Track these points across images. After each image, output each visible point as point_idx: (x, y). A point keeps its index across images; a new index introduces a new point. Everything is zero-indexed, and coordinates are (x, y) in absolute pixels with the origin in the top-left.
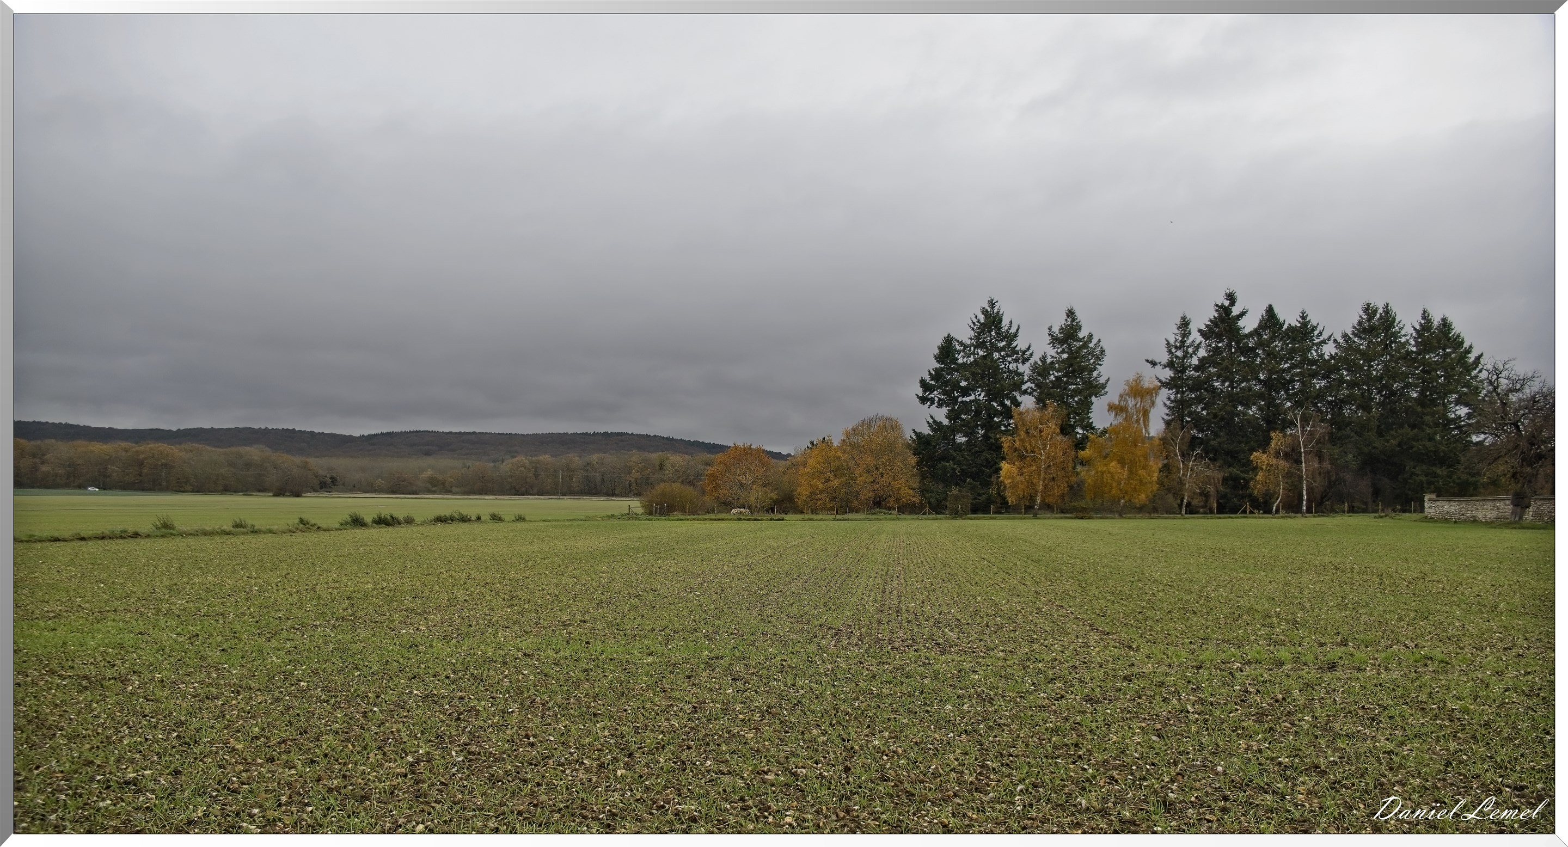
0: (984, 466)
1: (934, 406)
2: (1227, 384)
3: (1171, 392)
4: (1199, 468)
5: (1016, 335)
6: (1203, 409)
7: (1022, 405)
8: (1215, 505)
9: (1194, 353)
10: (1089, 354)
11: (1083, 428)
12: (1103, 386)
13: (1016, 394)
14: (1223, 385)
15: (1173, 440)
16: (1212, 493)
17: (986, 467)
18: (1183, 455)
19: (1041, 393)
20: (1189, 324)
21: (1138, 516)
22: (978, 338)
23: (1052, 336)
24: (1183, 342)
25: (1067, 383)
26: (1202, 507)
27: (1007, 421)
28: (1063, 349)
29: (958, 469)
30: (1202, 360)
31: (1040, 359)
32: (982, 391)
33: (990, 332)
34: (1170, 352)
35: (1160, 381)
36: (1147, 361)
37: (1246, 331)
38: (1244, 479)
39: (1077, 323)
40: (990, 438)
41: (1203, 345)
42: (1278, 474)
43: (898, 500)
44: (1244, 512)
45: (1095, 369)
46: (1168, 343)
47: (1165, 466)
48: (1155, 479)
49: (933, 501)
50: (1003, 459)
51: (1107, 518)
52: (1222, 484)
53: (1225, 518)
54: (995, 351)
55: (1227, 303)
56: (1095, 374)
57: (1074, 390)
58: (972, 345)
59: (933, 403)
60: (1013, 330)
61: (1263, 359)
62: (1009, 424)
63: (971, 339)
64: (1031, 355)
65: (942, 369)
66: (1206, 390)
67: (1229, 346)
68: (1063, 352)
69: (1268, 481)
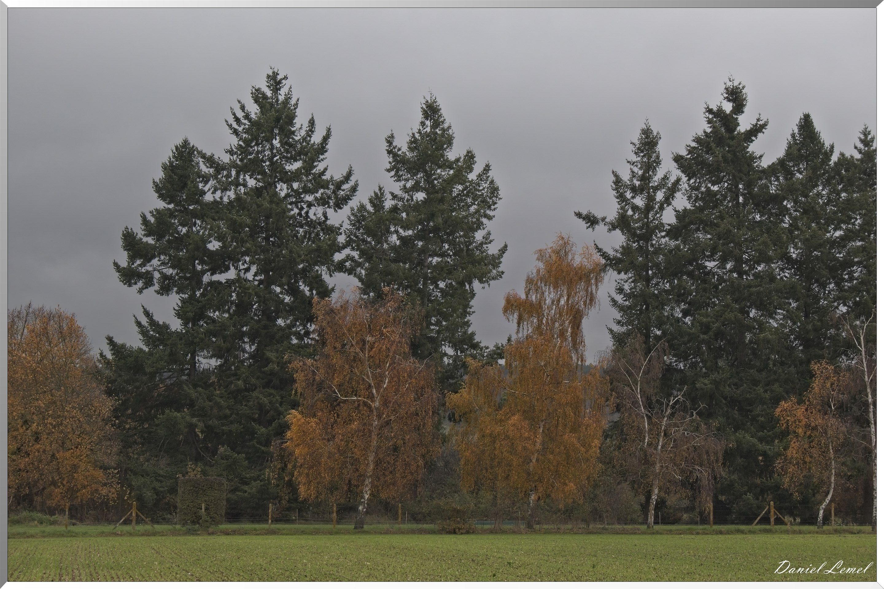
0: (254, 420)
1: (152, 290)
2: (729, 266)
3: (623, 276)
4: (676, 432)
5: (322, 149)
6: (686, 313)
7: (334, 296)
8: (710, 506)
9: (668, 200)
10: (467, 195)
11: (455, 346)
12: (495, 261)
13: (323, 271)
14: (722, 266)
15: (630, 374)
16: (705, 482)
17: (259, 422)
18: (649, 405)
19: (370, 272)
20: (656, 144)
21: (563, 527)
22: (244, 150)
23: (395, 155)
24: (645, 179)
25: (423, 251)
26: (688, 509)
27: (305, 326)
28: (417, 183)
29: (201, 424)
30: (681, 216)
31: (371, 201)
32: (252, 263)
33: (269, 140)
34: (621, 197)
35: (604, 255)
36: (579, 215)
37: (765, 163)
38: (765, 454)
39: (443, 130)
40: (268, 361)
41: (684, 185)
42: (827, 447)
43: (72, 492)
44: (765, 520)
45: (479, 226)
46: (618, 181)
47: (616, 425)
48: (595, 451)
49: (149, 495)
50: (295, 405)
51: (503, 532)
52: (724, 464)
53: (728, 532)
54: (281, 180)
55: (728, 107)
56: (479, 235)
57: (438, 267)
58: (233, 165)
59: (149, 283)
60: (316, 138)
61: (794, 219)
62: (307, 333)
63: (231, 152)
64: (354, 189)
65: (171, 214)
66: (690, 274)
67: (734, 192)
68: (416, 188)
69: (808, 459)
